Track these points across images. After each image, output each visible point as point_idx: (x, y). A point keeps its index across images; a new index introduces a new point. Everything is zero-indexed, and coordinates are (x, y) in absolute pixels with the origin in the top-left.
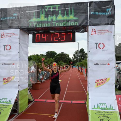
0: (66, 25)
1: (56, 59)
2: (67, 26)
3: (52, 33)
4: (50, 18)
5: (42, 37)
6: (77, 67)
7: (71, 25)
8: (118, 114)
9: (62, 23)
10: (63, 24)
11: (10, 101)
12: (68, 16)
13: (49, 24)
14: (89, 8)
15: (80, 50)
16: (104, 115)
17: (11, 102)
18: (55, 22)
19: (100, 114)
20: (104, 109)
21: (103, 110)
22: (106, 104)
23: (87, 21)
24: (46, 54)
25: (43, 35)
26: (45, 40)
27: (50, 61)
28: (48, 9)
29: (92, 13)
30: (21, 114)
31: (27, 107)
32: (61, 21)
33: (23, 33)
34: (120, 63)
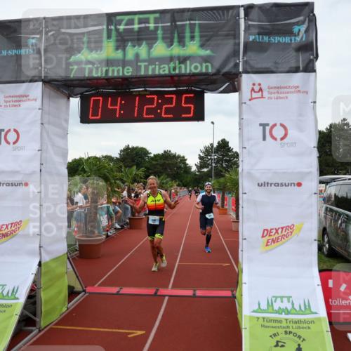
0: (177, 71)
1: (148, 169)
2: (179, 76)
3: (136, 95)
4: (131, 52)
5: (109, 107)
9: (166, 66)
10: (169, 68)
12: (184, 46)
13: (128, 69)
15: (219, 143)
16: (284, 330)
17: (16, 296)
19: (275, 327)
20: (286, 312)
21: (283, 316)
22: (291, 297)
23: (239, 59)
24: (118, 156)
25: (110, 99)
26: (117, 116)
28: (126, 24)
29: (251, 38)
30: (45, 330)
31: (64, 309)
33: (53, 93)
34: (334, 180)
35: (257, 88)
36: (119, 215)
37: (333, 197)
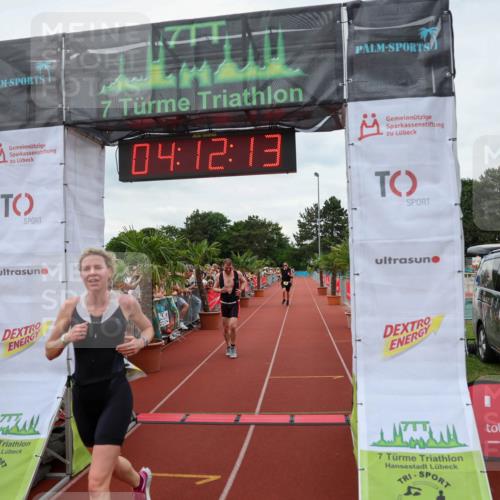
0: (254, 103)
2: (258, 108)
3: (197, 140)
4: (187, 76)
5: (160, 157)
6: (316, 276)
7: (273, 100)
8: (480, 465)
9: (238, 95)
10: (242, 98)
11: (33, 422)
12: (262, 65)
13: (184, 102)
14: (345, 28)
15: (326, 203)
16: (420, 470)
17: (36, 429)
18: (209, 93)
19: (406, 467)
20: (421, 444)
21: (417, 451)
22: (428, 422)
23: (342, 81)
24: (184, 227)
25: (160, 145)
26: (172, 169)
27: (200, 252)
28: (179, 39)
29: (358, 50)
32: (232, 87)
33: (79, 141)
34: (491, 251)
35: (369, 121)
36: (184, 310)
37: (491, 275)
